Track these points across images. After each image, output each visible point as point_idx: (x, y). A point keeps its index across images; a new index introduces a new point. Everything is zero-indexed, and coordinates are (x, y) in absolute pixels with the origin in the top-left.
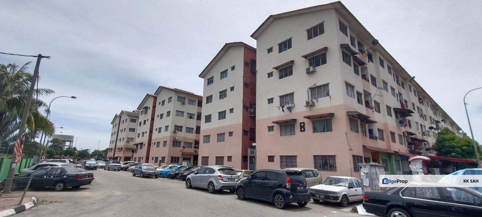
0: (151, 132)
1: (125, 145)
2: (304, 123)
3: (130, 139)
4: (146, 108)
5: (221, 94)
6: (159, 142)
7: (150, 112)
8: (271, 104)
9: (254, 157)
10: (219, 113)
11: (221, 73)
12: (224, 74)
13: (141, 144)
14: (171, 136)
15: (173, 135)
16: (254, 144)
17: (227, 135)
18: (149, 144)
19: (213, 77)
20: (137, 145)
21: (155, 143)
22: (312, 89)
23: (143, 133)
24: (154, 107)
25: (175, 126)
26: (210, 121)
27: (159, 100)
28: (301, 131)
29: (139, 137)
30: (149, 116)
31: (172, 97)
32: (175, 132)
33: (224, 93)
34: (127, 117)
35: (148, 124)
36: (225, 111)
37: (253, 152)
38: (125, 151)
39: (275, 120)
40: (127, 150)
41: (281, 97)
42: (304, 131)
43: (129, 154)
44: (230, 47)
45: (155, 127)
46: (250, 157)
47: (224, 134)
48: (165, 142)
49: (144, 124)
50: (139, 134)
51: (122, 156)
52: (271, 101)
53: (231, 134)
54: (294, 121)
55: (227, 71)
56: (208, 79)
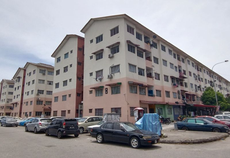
0: (22, 95)
1: (5, 105)
2: (107, 88)
3: (9, 100)
4: (19, 78)
5: (65, 69)
6: (28, 102)
7: (21, 80)
8: (91, 76)
9: (82, 110)
10: (64, 82)
11: (65, 55)
12: (66, 55)
13: (16, 103)
14: (35, 98)
15: (36, 96)
16: (82, 102)
17: (68, 96)
18: (21, 103)
19: (60, 57)
20: (13, 104)
21: (25, 103)
22: (112, 67)
23: (17, 95)
24: (24, 77)
25: (38, 90)
26: (58, 87)
27: (28, 72)
28: (106, 93)
29: (14, 98)
30: (21, 83)
31: (35, 70)
32: (38, 95)
33: (66, 68)
34: (7, 84)
35: (21, 89)
36: (67, 81)
37: (82, 107)
38: (6, 108)
39: (93, 87)
40: (7, 108)
41: (97, 72)
42: (107, 93)
43: (8, 111)
44: (70, 37)
45: (25, 91)
46: (80, 110)
47: (66, 95)
48: (31, 102)
49: (18, 89)
50: (15, 96)
51: (4, 112)
52: (91, 74)
53: (70, 95)
54: (103, 87)
55: (68, 53)
56: (57, 59)
